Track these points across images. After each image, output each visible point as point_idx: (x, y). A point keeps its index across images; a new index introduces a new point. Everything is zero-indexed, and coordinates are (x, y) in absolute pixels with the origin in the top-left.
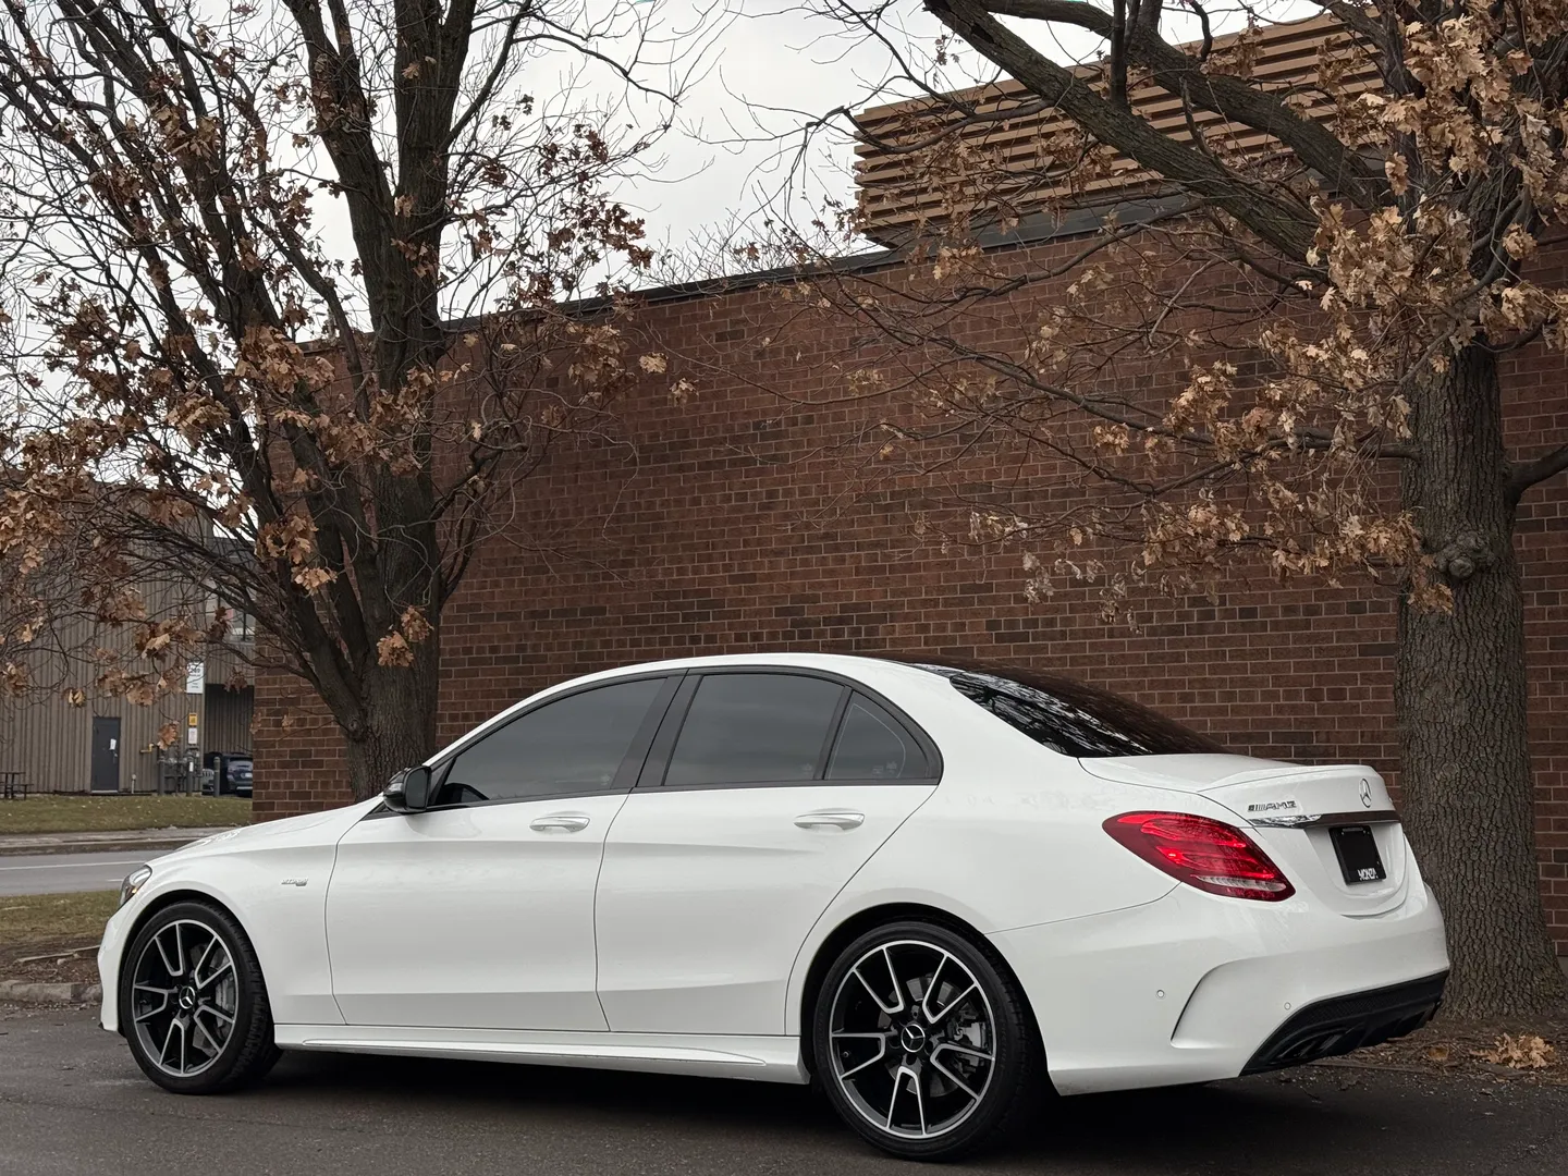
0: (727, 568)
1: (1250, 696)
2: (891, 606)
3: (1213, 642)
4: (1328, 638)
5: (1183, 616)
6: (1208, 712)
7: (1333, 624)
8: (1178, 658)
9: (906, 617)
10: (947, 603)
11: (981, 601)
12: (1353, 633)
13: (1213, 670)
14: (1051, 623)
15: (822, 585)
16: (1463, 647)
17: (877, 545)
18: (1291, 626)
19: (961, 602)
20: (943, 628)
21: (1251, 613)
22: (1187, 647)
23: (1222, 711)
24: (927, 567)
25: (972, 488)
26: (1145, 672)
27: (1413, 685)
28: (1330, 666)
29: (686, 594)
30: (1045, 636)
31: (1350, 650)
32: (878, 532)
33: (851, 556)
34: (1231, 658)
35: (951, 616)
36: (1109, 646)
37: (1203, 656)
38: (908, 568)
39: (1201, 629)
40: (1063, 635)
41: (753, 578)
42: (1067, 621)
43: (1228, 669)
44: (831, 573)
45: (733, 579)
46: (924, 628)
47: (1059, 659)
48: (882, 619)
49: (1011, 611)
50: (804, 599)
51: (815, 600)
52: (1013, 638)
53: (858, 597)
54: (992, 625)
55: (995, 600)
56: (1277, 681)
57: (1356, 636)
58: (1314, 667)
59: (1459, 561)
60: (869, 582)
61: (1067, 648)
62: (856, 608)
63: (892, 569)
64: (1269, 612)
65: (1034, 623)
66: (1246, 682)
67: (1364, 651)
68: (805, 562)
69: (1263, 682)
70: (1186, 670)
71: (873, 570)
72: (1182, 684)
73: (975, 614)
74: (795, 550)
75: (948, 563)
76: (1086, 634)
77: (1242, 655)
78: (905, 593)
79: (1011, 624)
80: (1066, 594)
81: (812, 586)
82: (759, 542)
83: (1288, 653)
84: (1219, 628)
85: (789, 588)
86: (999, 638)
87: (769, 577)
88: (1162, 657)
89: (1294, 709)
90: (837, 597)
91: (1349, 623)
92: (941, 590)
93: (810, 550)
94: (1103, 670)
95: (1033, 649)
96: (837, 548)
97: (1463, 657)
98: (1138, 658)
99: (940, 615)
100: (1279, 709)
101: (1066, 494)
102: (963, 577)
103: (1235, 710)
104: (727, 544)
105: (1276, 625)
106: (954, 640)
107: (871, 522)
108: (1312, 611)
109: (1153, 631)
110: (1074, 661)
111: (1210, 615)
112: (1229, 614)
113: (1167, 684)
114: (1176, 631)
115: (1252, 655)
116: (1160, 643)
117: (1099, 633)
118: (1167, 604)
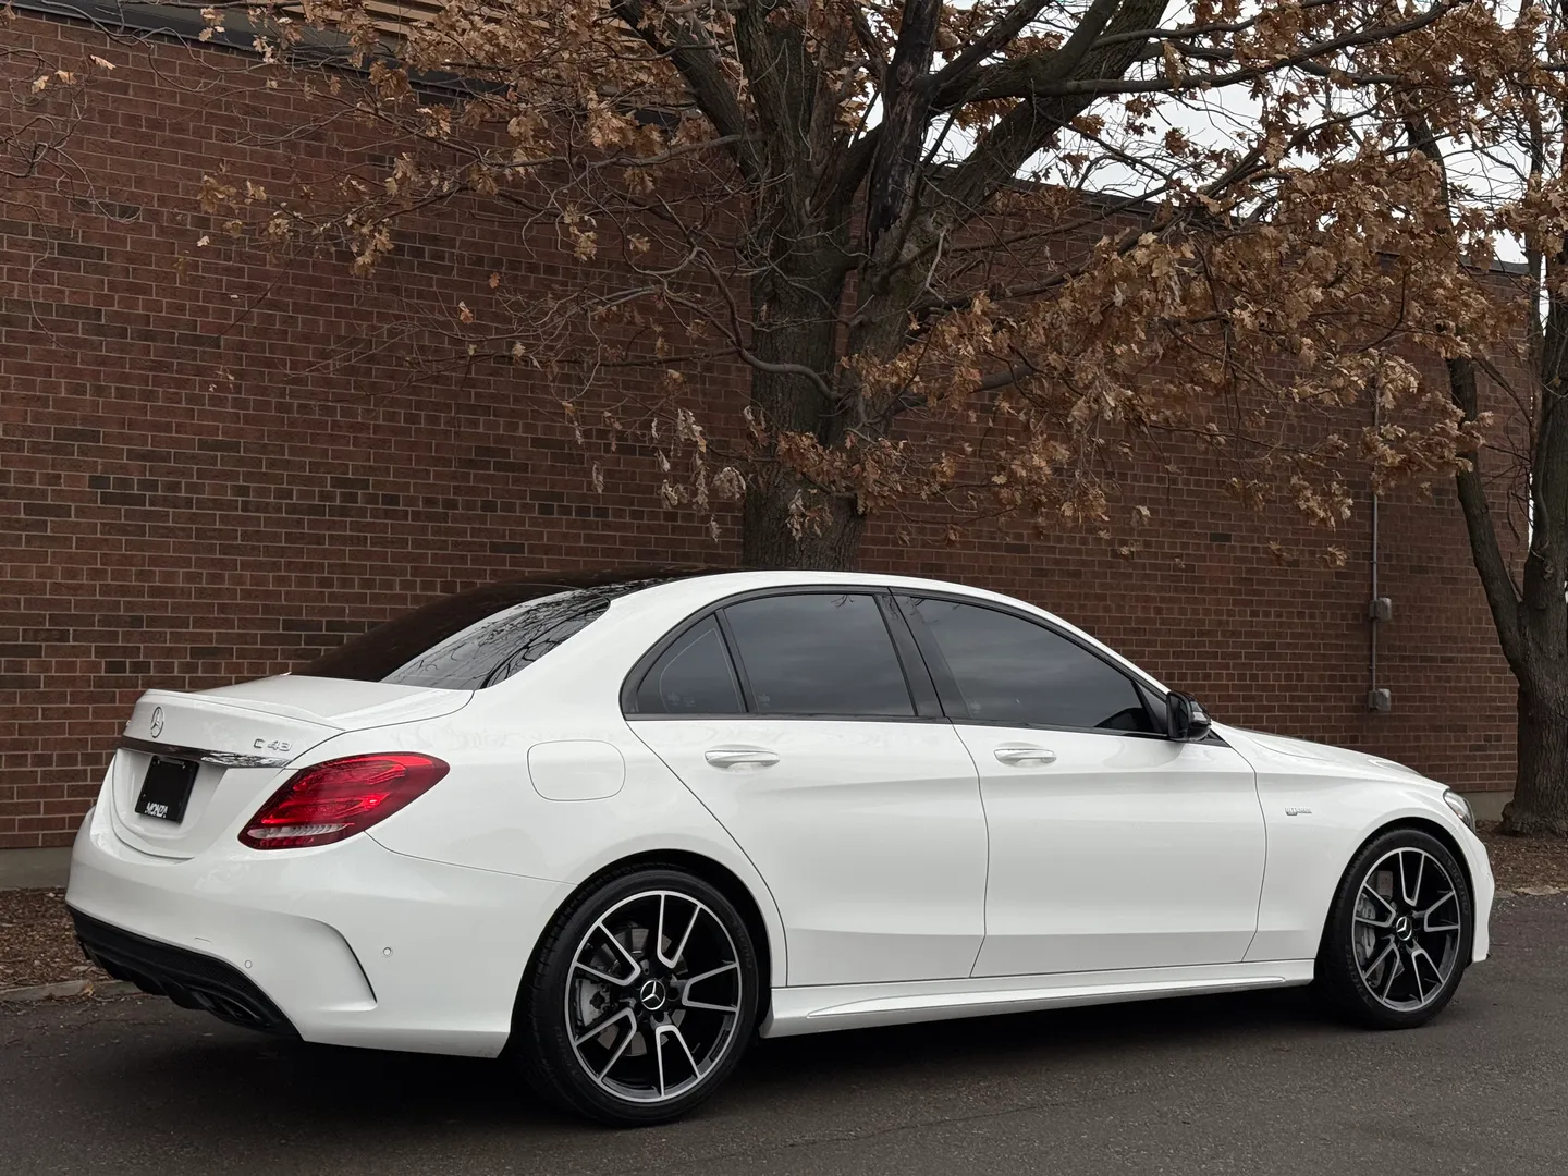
1: (389, 585)
3: (356, 526)
4: (463, 532)
5: (325, 496)
6: (347, 598)
7: (469, 520)
8: (319, 540)
10: (35, 448)
11: (82, 452)
12: (485, 529)
13: (354, 555)
14: (175, 487)
18: (430, 517)
19: (56, 449)
20: (26, 478)
21: (392, 500)
22: (328, 529)
23: (361, 598)
25: (75, 312)
26: (282, 552)
28: (463, 559)
30: (165, 501)
31: (482, 545)
34: (373, 545)
35: (41, 464)
36: (244, 521)
37: (345, 540)
39: (344, 512)
40: (188, 503)
42: (192, 488)
43: (369, 555)
47: (183, 529)
49: (123, 468)
52: (125, 499)
54: (96, 482)
55: (103, 452)
56: (416, 572)
57: (487, 533)
58: (448, 559)
61: (193, 518)
64: (411, 501)
65: (153, 486)
66: (385, 570)
67: (495, 548)
69: (402, 572)
70: (326, 554)
72: (321, 568)
73: (76, 466)
75: (39, 398)
76: (217, 504)
77: (383, 542)
79: (124, 483)
80: (193, 457)
83: (427, 544)
84: (362, 513)
86: (106, 499)
88: (302, 537)
91: (483, 520)
92: (28, 431)
94: (236, 547)
95: (148, 516)
98: (276, 537)
99: (25, 462)
100: (415, 599)
101: (197, 340)
102: (60, 419)
103: (374, 598)
105: (417, 515)
106: (44, 494)
108: (451, 504)
109: (292, 509)
110: (200, 534)
111: (352, 498)
112: (372, 499)
113: (306, 567)
114: (318, 510)
115: (393, 543)
116: (300, 523)
117: (232, 505)
118: (308, 481)
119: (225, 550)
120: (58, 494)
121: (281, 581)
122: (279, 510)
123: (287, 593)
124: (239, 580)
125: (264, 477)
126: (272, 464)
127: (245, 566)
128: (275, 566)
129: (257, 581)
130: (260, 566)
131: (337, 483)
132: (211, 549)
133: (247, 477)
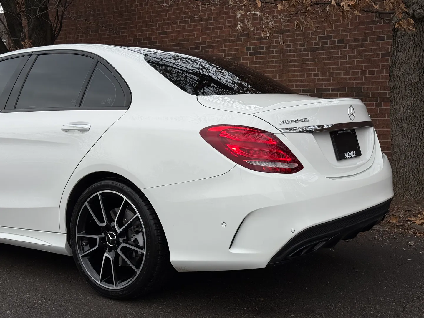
0: (157, 29)
1: (339, 74)
2: (213, 42)
3: (327, 54)
4: (370, 51)
5: (316, 44)
6: (324, 80)
7: (372, 45)
8: (314, 60)
9: (218, 47)
10: (232, 41)
11: (244, 40)
12: (379, 48)
13: (327, 64)
14: (268, 48)
15: (189, 35)
16: (418, 49)
17: (208, 19)
18: (356, 46)
19: (238, 40)
20: (230, 50)
21: (341, 42)
22: (317, 56)
23: (329, 80)
24: (225, 27)
26: (301, 65)
27: (397, 65)
28: (369, 61)
29: (144, 39)
30: (266, 53)
31: (378, 55)
32: (208, 15)
33: (199, 24)
35: (234, 46)
36: (289, 56)
37: (323, 59)
38: (219, 28)
39: (322, 49)
40: (273, 52)
41: (166, 33)
42: (274, 47)
43: (331, 64)
44: (192, 31)
45: (160, 33)
46: (224, 51)
47: (271, 61)
48: (210, 47)
49: (255, 44)
50: (184, 41)
51: (187, 41)
52: (255, 53)
53: (202, 40)
54: (248, 49)
55: (249, 39)
56: (350, 68)
57: (380, 50)
58: (364, 62)
59: (418, 11)
60: (205, 34)
61: (274, 57)
62: (200, 43)
63: (213, 28)
64: (348, 41)
65: (263, 48)
66: (339, 69)
67: (383, 55)
68: (184, 27)
69: (344, 69)
70: (316, 65)
71: (207, 29)
72: (314, 70)
73: (242, 45)
74: (180, 22)
75: (233, 26)
76: (281, 52)
77: (337, 58)
78: (218, 37)
79: (255, 48)
81: (186, 35)
82: (168, 19)
83: (354, 57)
84: (329, 48)
85: (178, 36)
86: (251, 54)
87: (172, 33)
88: (308, 60)
89: (355, 79)
90: (195, 39)
91: (378, 45)
92: (230, 36)
93: (186, 22)
94: (287, 65)
95: (262, 58)
96: (194, 21)
97: (418, 53)
98: (299, 60)
99: (231, 46)
100: (350, 79)
103: (334, 80)
104: (157, 20)
105: (350, 46)
106: (234, 55)
107: (206, 11)
108: (364, 40)
109: (305, 50)
110: (276, 62)
111: (326, 43)
112: (333, 43)
113: (309, 70)
114: (313, 49)
115: (341, 58)
116: (307, 54)
117: (286, 51)
118: (310, 39)
119: (284, 67)
120: (238, 54)
121: (301, 76)
122: (300, 51)
123: (303, 80)
124: (288, 76)
125: (295, 40)
126: (299, 35)
127: (290, 71)
128: (300, 71)
129: (294, 76)
130: (295, 71)
131: (321, 38)
132: (279, 67)
133: (291, 41)
